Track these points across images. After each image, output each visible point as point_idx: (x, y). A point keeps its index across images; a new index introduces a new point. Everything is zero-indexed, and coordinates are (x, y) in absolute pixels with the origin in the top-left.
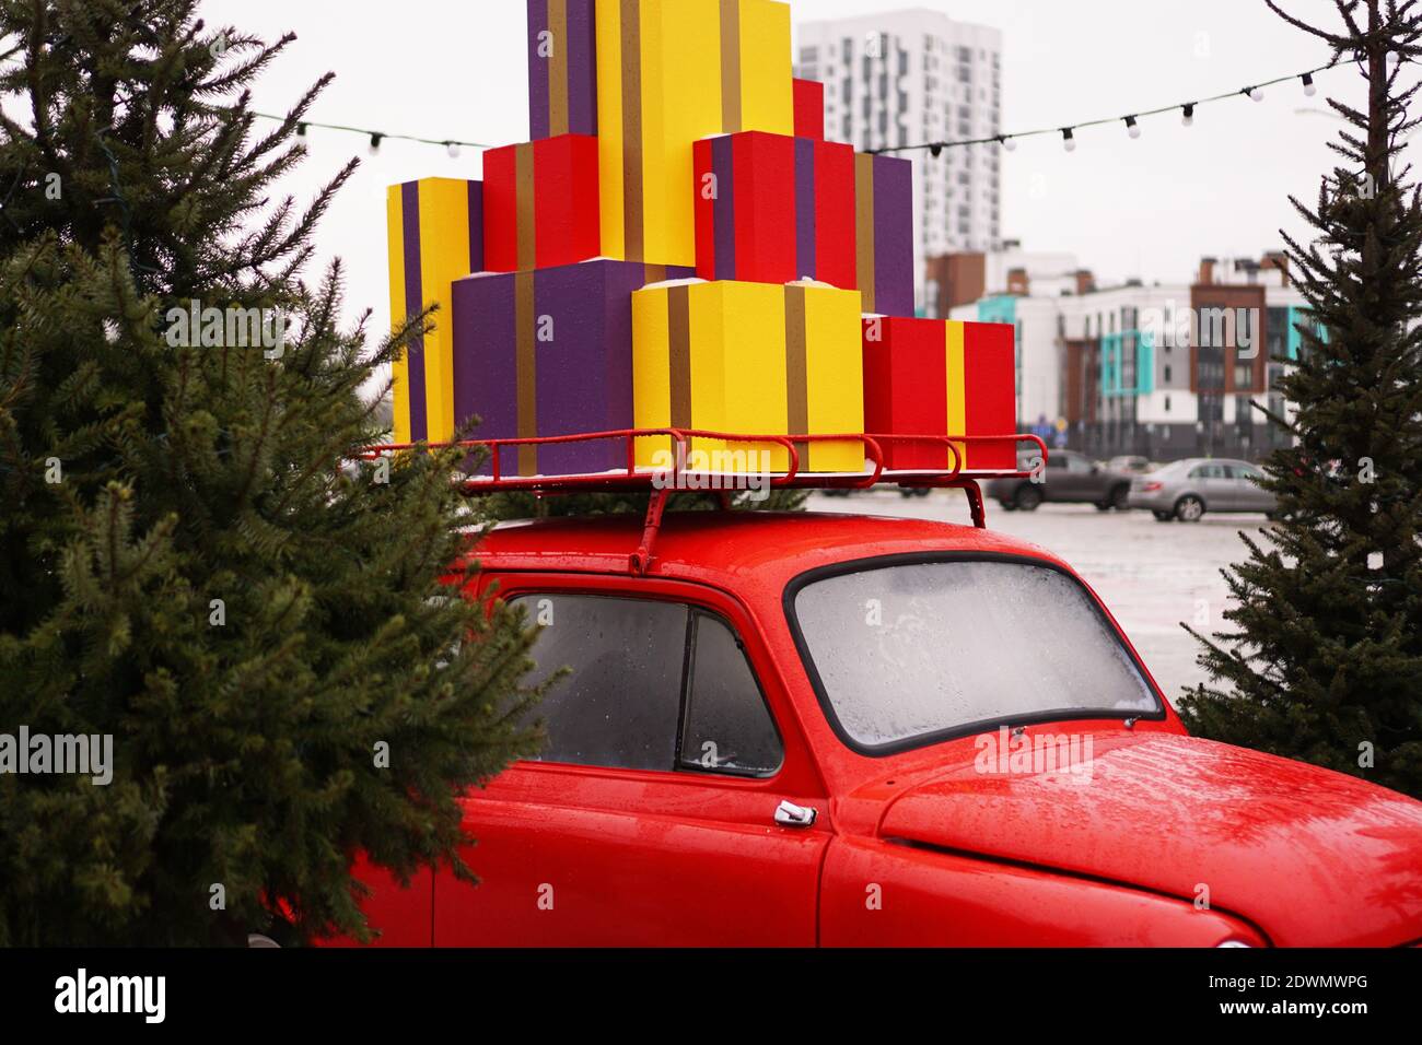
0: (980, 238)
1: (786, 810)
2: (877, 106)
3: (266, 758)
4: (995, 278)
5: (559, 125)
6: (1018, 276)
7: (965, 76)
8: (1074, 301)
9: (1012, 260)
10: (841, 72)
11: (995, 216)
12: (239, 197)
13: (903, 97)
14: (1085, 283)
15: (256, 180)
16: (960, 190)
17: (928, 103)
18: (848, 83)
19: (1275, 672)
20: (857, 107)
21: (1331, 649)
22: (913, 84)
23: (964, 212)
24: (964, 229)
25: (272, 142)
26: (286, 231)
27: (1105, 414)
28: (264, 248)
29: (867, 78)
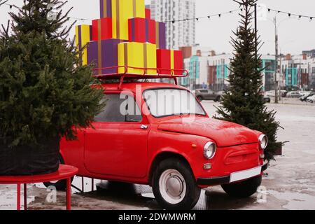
0: (191, 44)
1: (143, 126)
2: (168, 14)
3: (67, 104)
4: (194, 52)
5: (105, 16)
6: (199, 51)
7: (187, 8)
8: (211, 57)
9: (198, 48)
10: (160, 6)
11: (194, 39)
12: (58, 26)
13: (174, 12)
14: (213, 53)
15: (61, 23)
16: (186, 33)
17: (179, 14)
18: (162, 8)
19: (229, 114)
20: (164, 14)
21: (237, 108)
22: (176, 9)
23: (187, 38)
24: (187, 41)
25: (64, 17)
26: (66, 31)
27: (217, 82)
28: (62, 34)
29: (166, 7)
